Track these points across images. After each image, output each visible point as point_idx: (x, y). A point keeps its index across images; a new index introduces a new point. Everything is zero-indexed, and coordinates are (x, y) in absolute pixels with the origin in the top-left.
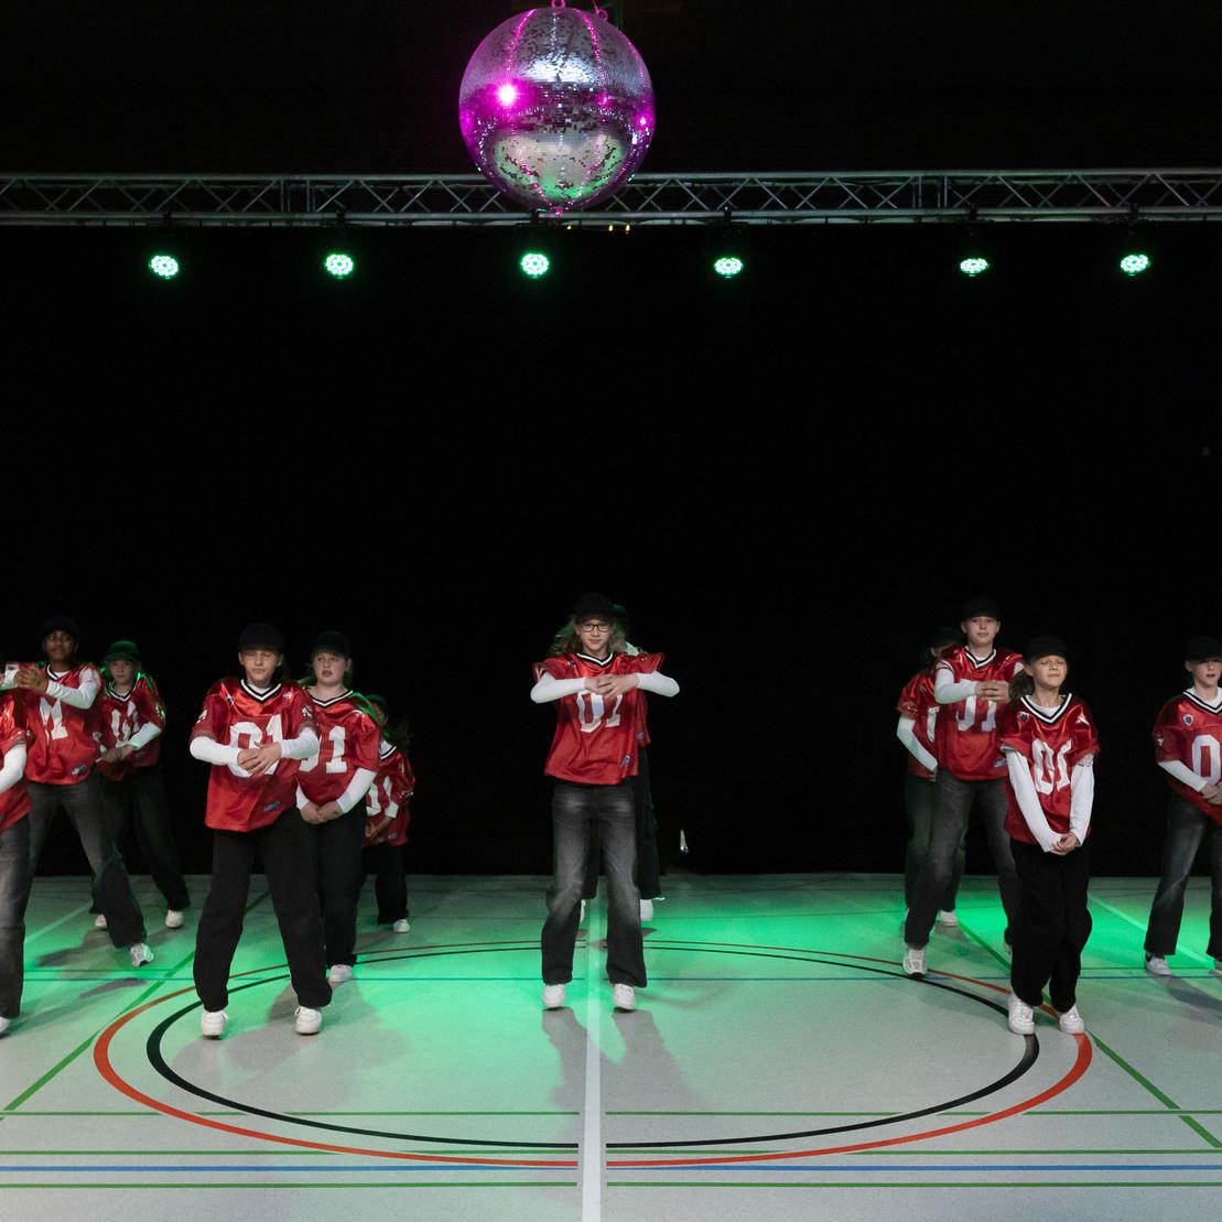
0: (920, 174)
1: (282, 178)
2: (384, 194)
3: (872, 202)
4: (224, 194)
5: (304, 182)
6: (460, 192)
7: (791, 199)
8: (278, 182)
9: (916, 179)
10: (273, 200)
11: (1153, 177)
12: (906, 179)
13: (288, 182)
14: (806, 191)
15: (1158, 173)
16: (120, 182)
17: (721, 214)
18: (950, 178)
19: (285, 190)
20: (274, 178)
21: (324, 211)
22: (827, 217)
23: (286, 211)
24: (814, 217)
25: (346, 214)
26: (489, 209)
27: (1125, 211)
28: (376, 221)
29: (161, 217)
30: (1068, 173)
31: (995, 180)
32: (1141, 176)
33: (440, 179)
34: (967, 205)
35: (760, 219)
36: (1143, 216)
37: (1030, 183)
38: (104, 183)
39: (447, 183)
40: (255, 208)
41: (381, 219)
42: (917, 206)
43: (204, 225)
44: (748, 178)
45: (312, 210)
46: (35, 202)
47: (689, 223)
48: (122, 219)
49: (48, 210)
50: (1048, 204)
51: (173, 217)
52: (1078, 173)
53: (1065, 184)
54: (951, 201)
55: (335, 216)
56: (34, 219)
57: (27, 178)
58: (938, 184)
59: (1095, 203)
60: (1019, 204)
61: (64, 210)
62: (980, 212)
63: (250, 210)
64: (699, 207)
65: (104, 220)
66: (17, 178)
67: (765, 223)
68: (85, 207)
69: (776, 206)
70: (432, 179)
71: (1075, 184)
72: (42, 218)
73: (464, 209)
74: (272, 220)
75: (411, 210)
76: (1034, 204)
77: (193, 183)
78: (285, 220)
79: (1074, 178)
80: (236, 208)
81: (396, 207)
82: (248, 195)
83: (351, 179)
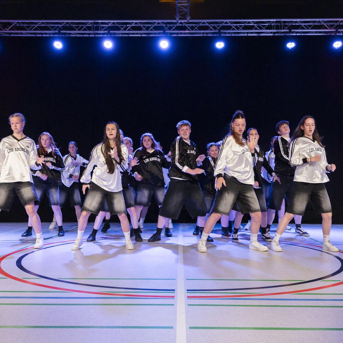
0: (275, 20)
1: (92, 21)
2: (122, 27)
3: (261, 29)
4: (77, 27)
5: (99, 22)
6: (144, 27)
7: (237, 28)
8: (91, 23)
9: (274, 21)
10: (89, 28)
11: (342, 21)
12: (270, 21)
13: (94, 23)
14: (241, 26)
16: (47, 23)
17: (217, 31)
18: (284, 22)
19: (93, 26)
20: (90, 21)
21: (105, 30)
22: (248, 33)
23: (93, 30)
24: (244, 33)
25: (110, 31)
26: (151, 30)
27: (334, 30)
28: (119, 34)
29: (58, 32)
30: (318, 20)
31: (296, 22)
32: (338, 21)
33: (137, 21)
34: (288, 29)
35: (229, 33)
36: (339, 32)
37: (306, 24)
38: (43, 23)
39: (139, 22)
40: (85, 30)
41: (120, 33)
42: (274, 29)
43: (71, 36)
44: (225, 21)
45: (101, 30)
46: (24, 29)
47: (208, 35)
48: (47, 33)
49: (26, 30)
50: (312, 29)
51: (61, 32)
52: (321, 20)
53: (316, 24)
54: (284, 29)
55: (107, 32)
56: (22, 33)
57: (20, 21)
58: (279, 24)
59: (325, 28)
60: (304, 29)
61: (30, 30)
62: (292, 31)
63: (83, 30)
64: (211, 29)
65: (42, 34)
66: (17, 21)
67: (230, 35)
68: (36, 29)
69: (234, 29)
70: (135, 21)
71: (319, 24)
72: (25, 33)
73: (144, 30)
74: (89, 34)
75: (129, 30)
76: (308, 29)
77: (67, 23)
78: (93, 34)
79: (319, 22)
80: (79, 30)
81: (125, 29)
82: (83, 27)
83: (112, 21)
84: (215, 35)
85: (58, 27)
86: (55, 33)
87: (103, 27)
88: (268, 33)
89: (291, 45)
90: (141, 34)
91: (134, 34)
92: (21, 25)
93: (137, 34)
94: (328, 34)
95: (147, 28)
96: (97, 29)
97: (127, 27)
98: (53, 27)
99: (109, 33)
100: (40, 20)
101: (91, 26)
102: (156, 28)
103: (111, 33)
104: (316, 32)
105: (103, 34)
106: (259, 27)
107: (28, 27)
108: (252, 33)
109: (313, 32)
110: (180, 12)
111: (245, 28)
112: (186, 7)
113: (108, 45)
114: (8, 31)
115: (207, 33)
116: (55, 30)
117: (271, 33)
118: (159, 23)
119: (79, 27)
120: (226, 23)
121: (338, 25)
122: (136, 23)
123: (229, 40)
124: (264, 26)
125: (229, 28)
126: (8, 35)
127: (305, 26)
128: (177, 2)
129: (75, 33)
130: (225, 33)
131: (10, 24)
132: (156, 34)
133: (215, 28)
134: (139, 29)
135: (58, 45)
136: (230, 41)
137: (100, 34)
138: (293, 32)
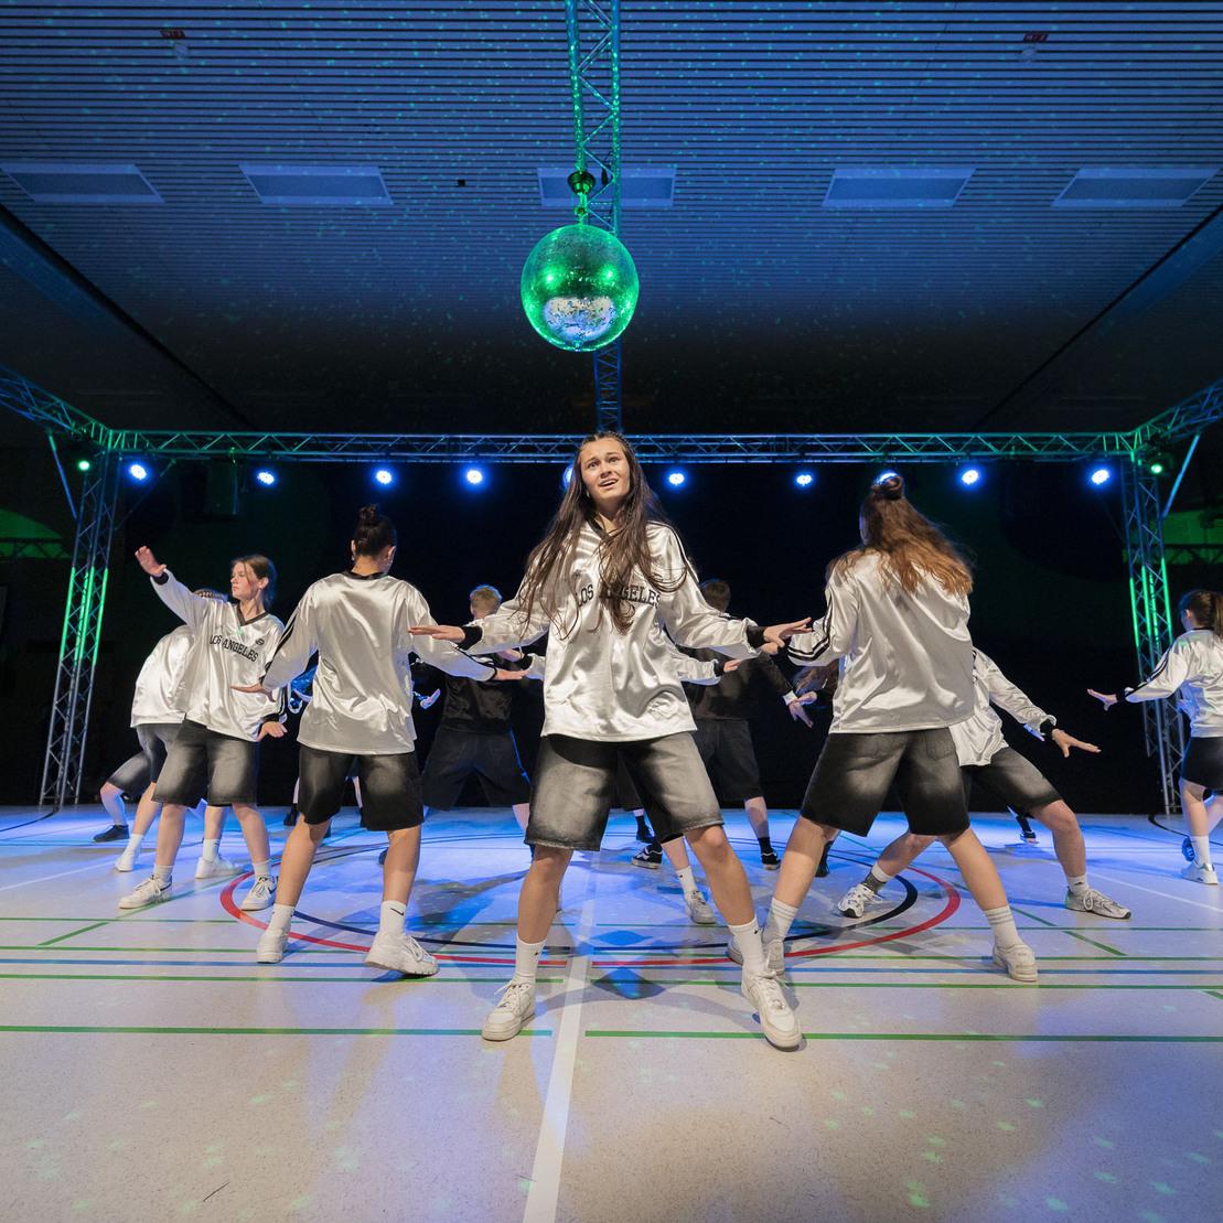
0: (774, 436)
1: (448, 436)
2: (501, 446)
3: (750, 450)
4: (419, 446)
6: (541, 446)
7: (708, 449)
8: (445, 439)
9: (772, 439)
10: (441, 448)
11: (894, 438)
12: (767, 438)
13: (451, 439)
14: (714, 446)
15: (897, 436)
16: (367, 439)
17: (671, 454)
18: (791, 440)
19: (449, 444)
20: (443, 436)
21: (471, 451)
22: (727, 458)
23: (449, 452)
24: (720, 458)
25: (479, 454)
26: (553, 452)
27: (881, 454)
28: (495, 458)
29: (383, 454)
30: (850, 436)
31: (813, 440)
32: (888, 438)
33: (528, 437)
34: (798, 451)
35: (693, 458)
36: (890, 458)
37: (831, 443)
38: (358, 439)
39: (533, 440)
40: (434, 451)
41: (497, 457)
42: (773, 451)
43: (409, 461)
44: (686, 437)
45: (462, 451)
46: (321, 448)
47: (656, 462)
48: (364, 457)
49: (328, 451)
50: (841, 451)
51: (392, 454)
52: (856, 436)
53: (849, 443)
54: (791, 451)
55: (473, 455)
56: (319, 457)
57: (317, 435)
58: (783, 443)
59: (865, 450)
60: (827, 451)
61: (336, 451)
62: (807, 454)
63: (431, 452)
64: (661, 452)
65: (356, 457)
66: (312, 435)
67: (694, 462)
68: (345, 450)
69: (701, 452)
70: (524, 437)
71: (853, 443)
72: (324, 456)
73: (541, 453)
74: (441, 458)
75: (514, 451)
76: (834, 451)
77: (402, 438)
78: (449, 458)
79: (853, 439)
80: (424, 451)
81: (505, 451)
82: (430, 446)
83: (483, 437)
84: (668, 462)
85: (386, 445)
86: (381, 457)
87: (467, 447)
88: (763, 458)
89: (804, 480)
90: (535, 459)
91: (522, 458)
92: (320, 442)
93: (528, 458)
94: (872, 460)
95: (547, 449)
96: (456, 449)
97: (510, 447)
98: (375, 446)
99: (477, 457)
100: (353, 433)
101: (444, 446)
102: (561, 449)
103: (482, 457)
104: (849, 458)
105: (467, 458)
106: (746, 447)
107: (332, 446)
108: (735, 459)
109: (842, 458)
110: (604, 422)
111: (721, 449)
112: (616, 413)
113: (475, 477)
114: (295, 451)
115: (653, 459)
116: (380, 451)
117: (769, 458)
118: (567, 440)
119: (423, 445)
120: (688, 440)
121: (887, 446)
122: (526, 440)
123: (693, 471)
124: (755, 446)
125: (693, 449)
126: (295, 459)
127: (828, 446)
128: (598, 403)
129: (414, 457)
130: (686, 458)
131: (300, 440)
132: (561, 458)
133: (668, 449)
134: (533, 449)
135: (384, 477)
136: (695, 472)
137: (461, 458)
138: (808, 458)
